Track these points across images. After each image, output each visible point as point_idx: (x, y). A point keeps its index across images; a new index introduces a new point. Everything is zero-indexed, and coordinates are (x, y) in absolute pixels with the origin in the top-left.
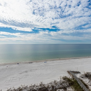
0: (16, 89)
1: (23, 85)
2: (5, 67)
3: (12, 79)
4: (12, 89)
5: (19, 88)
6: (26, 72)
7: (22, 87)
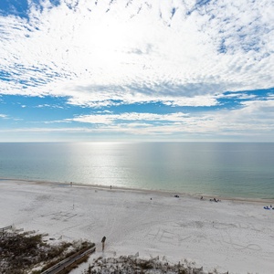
0: (171, 265)
1: (189, 260)
2: (147, 198)
3: (161, 233)
4: (161, 260)
5: (179, 266)
6: (199, 224)
7: (185, 267)
